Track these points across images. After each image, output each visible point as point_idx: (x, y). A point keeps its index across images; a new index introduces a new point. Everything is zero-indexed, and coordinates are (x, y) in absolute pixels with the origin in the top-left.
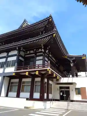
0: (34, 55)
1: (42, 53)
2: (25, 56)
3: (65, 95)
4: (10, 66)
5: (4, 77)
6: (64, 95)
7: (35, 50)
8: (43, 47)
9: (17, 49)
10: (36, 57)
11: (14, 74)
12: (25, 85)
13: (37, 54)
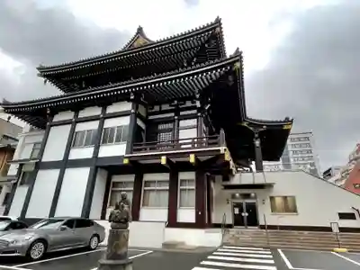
0: (173, 114)
1: (194, 111)
2: (147, 117)
3: (247, 214)
4: (111, 141)
5: (97, 167)
6: (243, 214)
7: (176, 102)
8: (198, 96)
9: (132, 97)
10: (179, 120)
11: (126, 161)
12: (153, 190)
13: (182, 113)
